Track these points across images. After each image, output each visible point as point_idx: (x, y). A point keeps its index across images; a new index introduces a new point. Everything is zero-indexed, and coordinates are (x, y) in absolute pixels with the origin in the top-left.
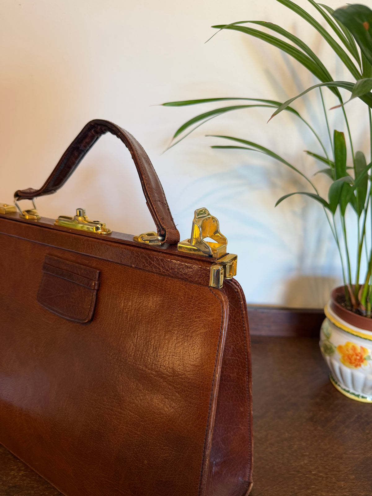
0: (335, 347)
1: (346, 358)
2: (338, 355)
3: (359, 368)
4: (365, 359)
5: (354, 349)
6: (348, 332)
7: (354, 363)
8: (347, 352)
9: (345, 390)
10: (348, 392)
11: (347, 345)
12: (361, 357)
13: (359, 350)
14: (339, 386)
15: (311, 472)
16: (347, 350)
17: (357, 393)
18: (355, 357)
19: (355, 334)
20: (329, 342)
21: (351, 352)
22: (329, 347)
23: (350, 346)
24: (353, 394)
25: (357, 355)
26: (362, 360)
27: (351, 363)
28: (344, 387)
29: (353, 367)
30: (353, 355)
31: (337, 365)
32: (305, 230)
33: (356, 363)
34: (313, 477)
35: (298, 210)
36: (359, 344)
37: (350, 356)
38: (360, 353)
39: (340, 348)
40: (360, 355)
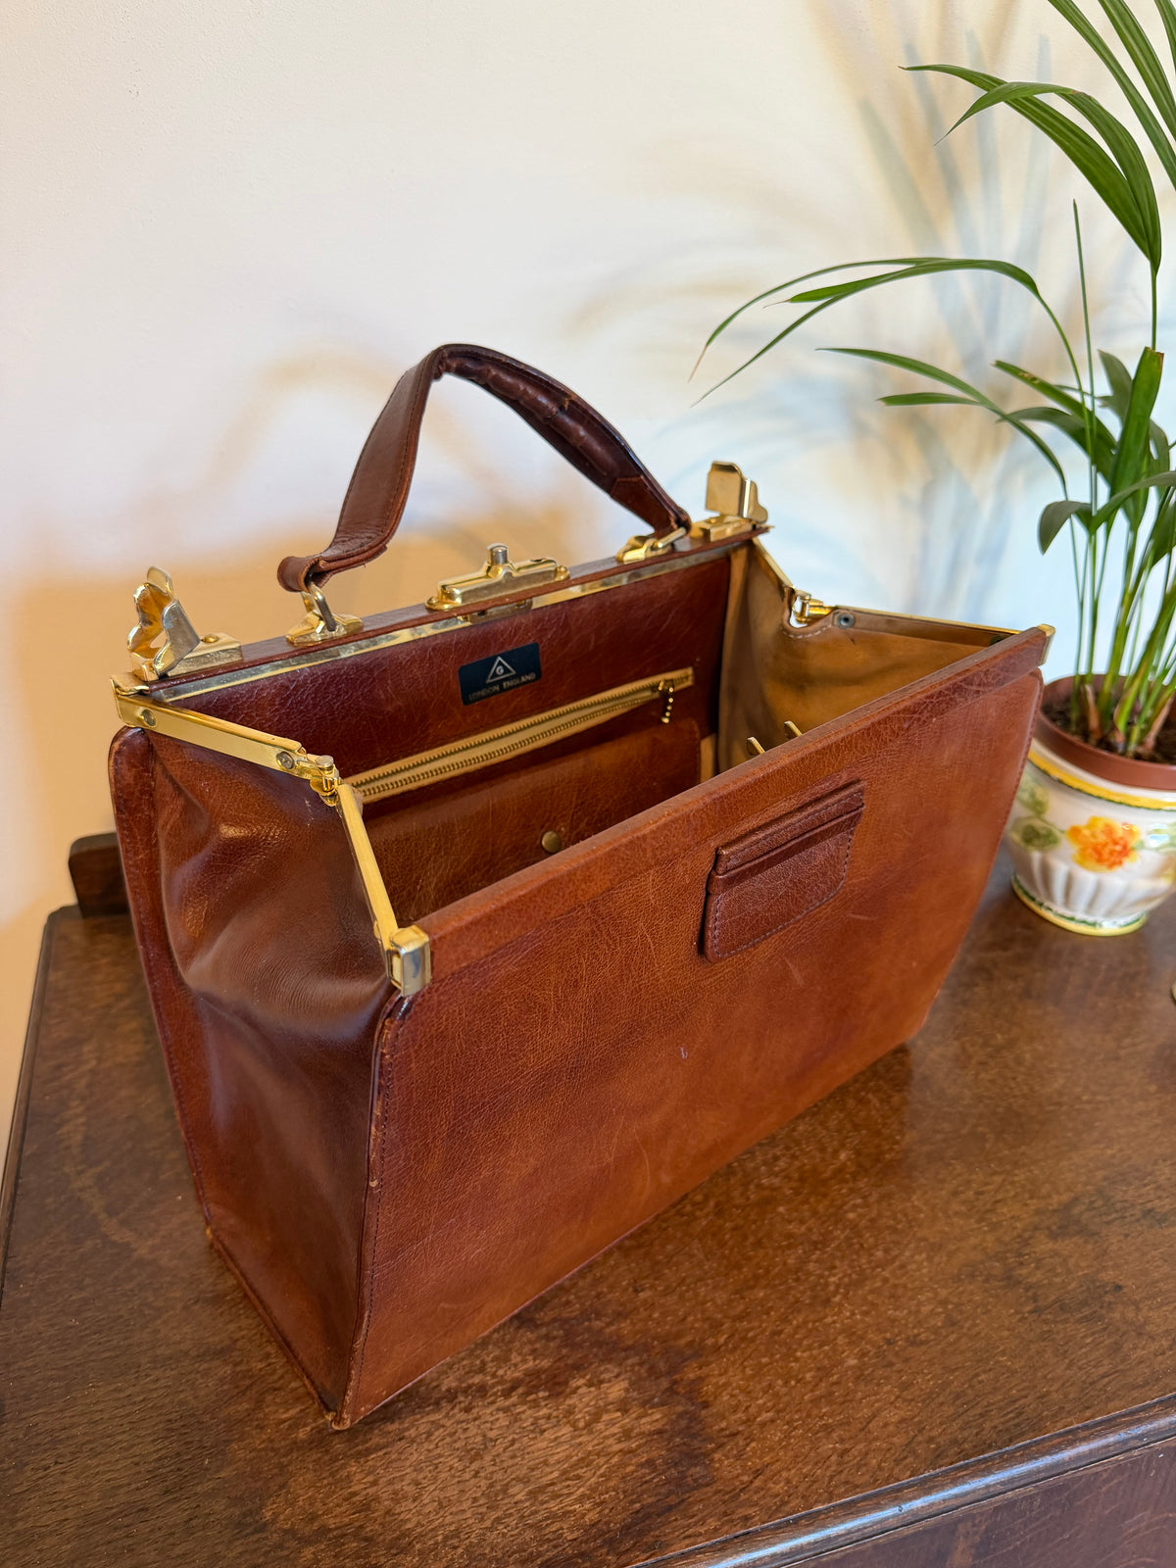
0: (1063, 832)
1: (1090, 851)
2: (1068, 848)
3: (1118, 870)
4: (1133, 849)
5: (1109, 830)
6: (1099, 798)
7: (1108, 860)
8: (1093, 840)
9: (1062, 916)
10: (1072, 919)
11: (1091, 825)
12: (1125, 847)
13: (1120, 833)
14: (1049, 909)
15: (1078, 1098)
16: (1093, 835)
17: (1090, 919)
18: (1111, 847)
19: (1117, 799)
20: (1043, 821)
21: (1102, 838)
22: (1043, 832)
23: (1100, 826)
24: (1084, 922)
25: (1116, 843)
26: (1125, 851)
27: (1100, 860)
28: (1062, 910)
29: (1104, 868)
30: (1106, 845)
31: (1061, 869)
32: (925, 542)
33: (1113, 859)
34: (1088, 1107)
35: (913, 491)
36: (1117, 818)
37: (1099, 847)
38: (1122, 838)
39: (1075, 832)
40: (1121, 842)
